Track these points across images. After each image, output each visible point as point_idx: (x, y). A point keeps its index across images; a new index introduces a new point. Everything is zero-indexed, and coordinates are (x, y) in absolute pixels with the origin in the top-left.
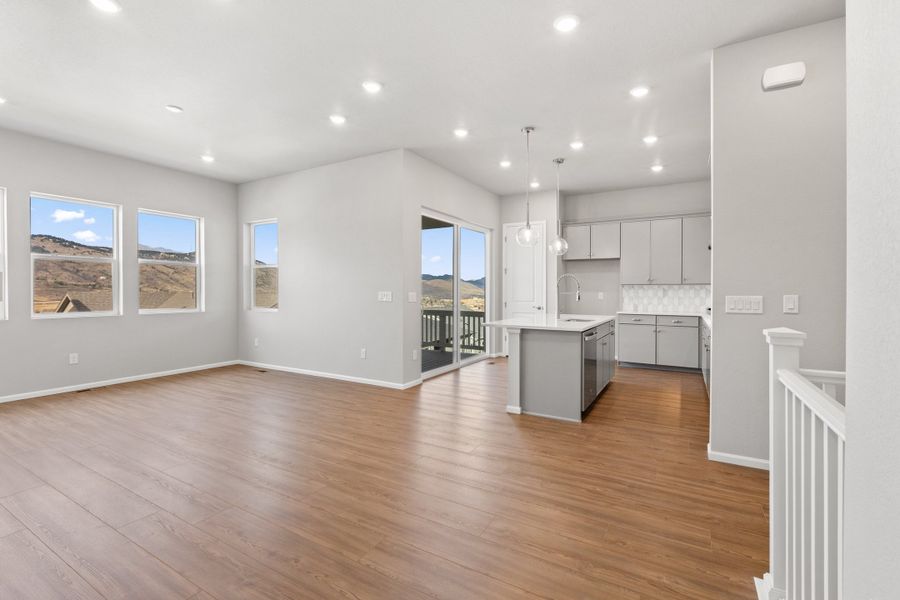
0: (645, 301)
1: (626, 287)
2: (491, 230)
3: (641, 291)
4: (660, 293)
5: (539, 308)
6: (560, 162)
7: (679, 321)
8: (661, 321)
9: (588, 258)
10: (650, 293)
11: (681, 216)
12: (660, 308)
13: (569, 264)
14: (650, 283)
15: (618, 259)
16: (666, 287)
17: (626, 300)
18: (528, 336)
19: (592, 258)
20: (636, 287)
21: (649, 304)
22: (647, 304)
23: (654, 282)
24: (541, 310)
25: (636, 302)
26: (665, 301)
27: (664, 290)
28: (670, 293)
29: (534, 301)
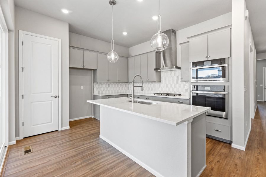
0: (102, 89)
3: (100, 85)
5: (56, 97)
9: (82, 67)
17: (95, 89)
19: (84, 68)
20: (102, 83)
21: (104, 90)
22: (103, 90)
23: (110, 81)
24: (58, 97)
25: (99, 90)
26: (109, 89)
27: (108, 84)
28: (110, 85)
29: (51, 92)
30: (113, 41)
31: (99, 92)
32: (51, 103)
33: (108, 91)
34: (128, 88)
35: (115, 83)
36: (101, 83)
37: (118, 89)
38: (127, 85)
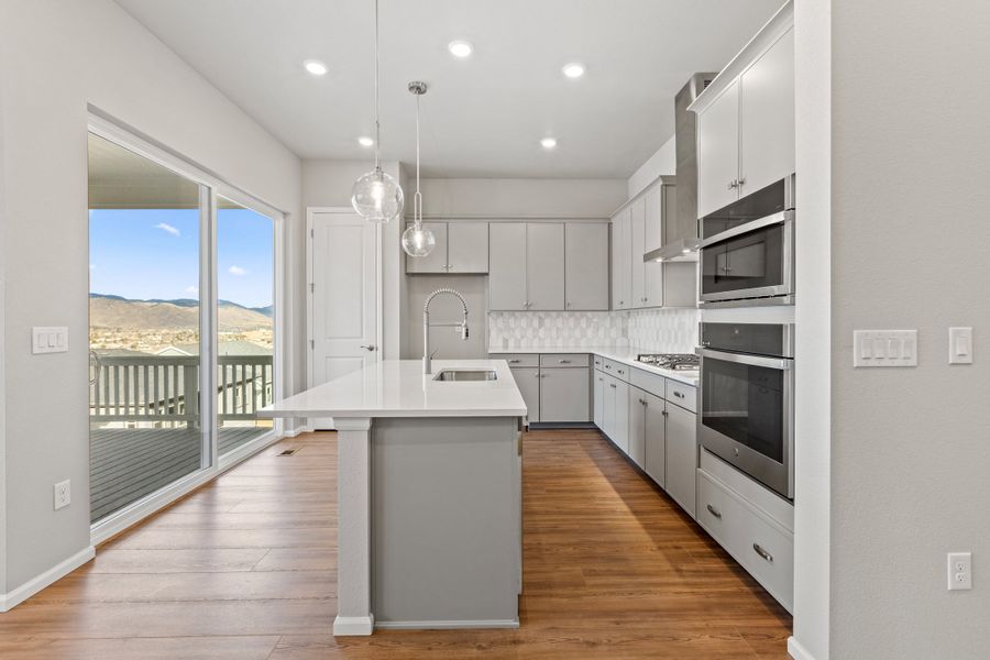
0: (518, 334)
1: (493, 314)
2: (285, 214)
3: (512, 321)
4: (536, 323)
5: (371, 349)
6: (419, 89)
7: (566, 359)
8: (546, 362)
9: (445, 271)
10: (524, 322)
11: (563, 220)
12: (536, 343)
13: (416, 279)
14: (528, 309)
15: (487, 274)
16: (542, 314)
17: (493, 333)
18: (388, 434)
19: (450, 271)
20: (506, 314)
21: (522, 337)
22: (519, 337)
23: (531, 308)
24: (374, 351)
25: (506, 335)
26: (541, 333)
27: (540, 318)
28: (547, 322)
29: (362, 337)
30: (418, 196)
31: (506, 341)
32: (362, 362)
33: (540, 339)
34: (624, 332)
35: (554, 314)
36: (513, 315)
37: (577, 333)
38: (619, 322)
